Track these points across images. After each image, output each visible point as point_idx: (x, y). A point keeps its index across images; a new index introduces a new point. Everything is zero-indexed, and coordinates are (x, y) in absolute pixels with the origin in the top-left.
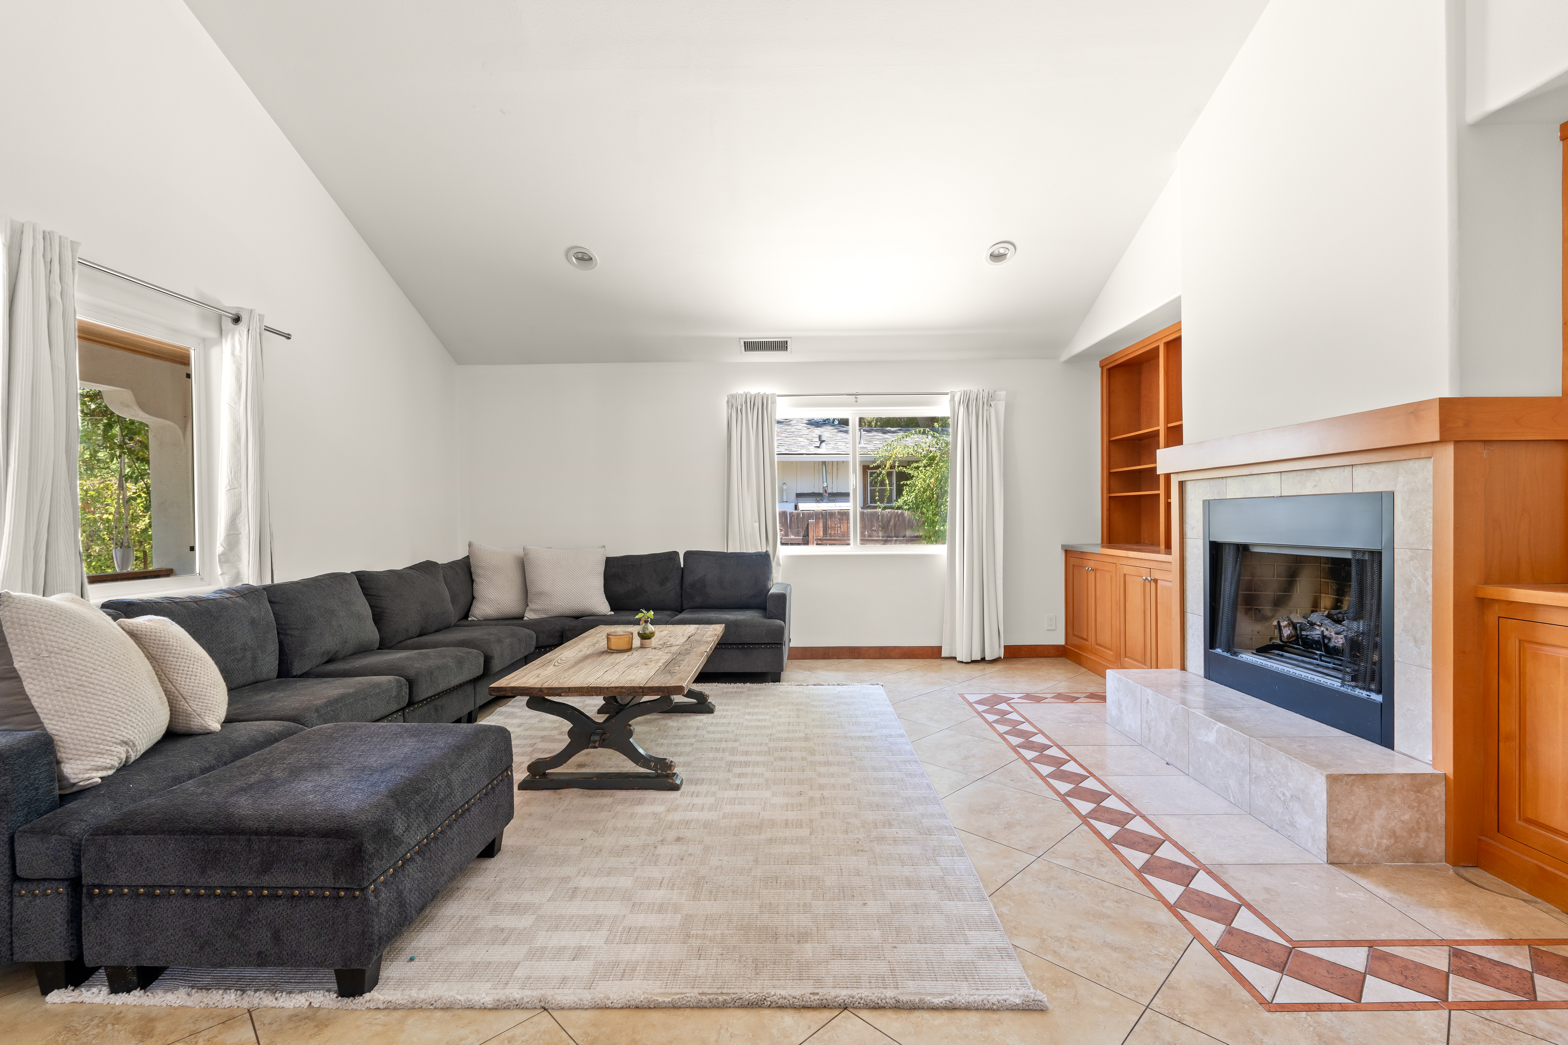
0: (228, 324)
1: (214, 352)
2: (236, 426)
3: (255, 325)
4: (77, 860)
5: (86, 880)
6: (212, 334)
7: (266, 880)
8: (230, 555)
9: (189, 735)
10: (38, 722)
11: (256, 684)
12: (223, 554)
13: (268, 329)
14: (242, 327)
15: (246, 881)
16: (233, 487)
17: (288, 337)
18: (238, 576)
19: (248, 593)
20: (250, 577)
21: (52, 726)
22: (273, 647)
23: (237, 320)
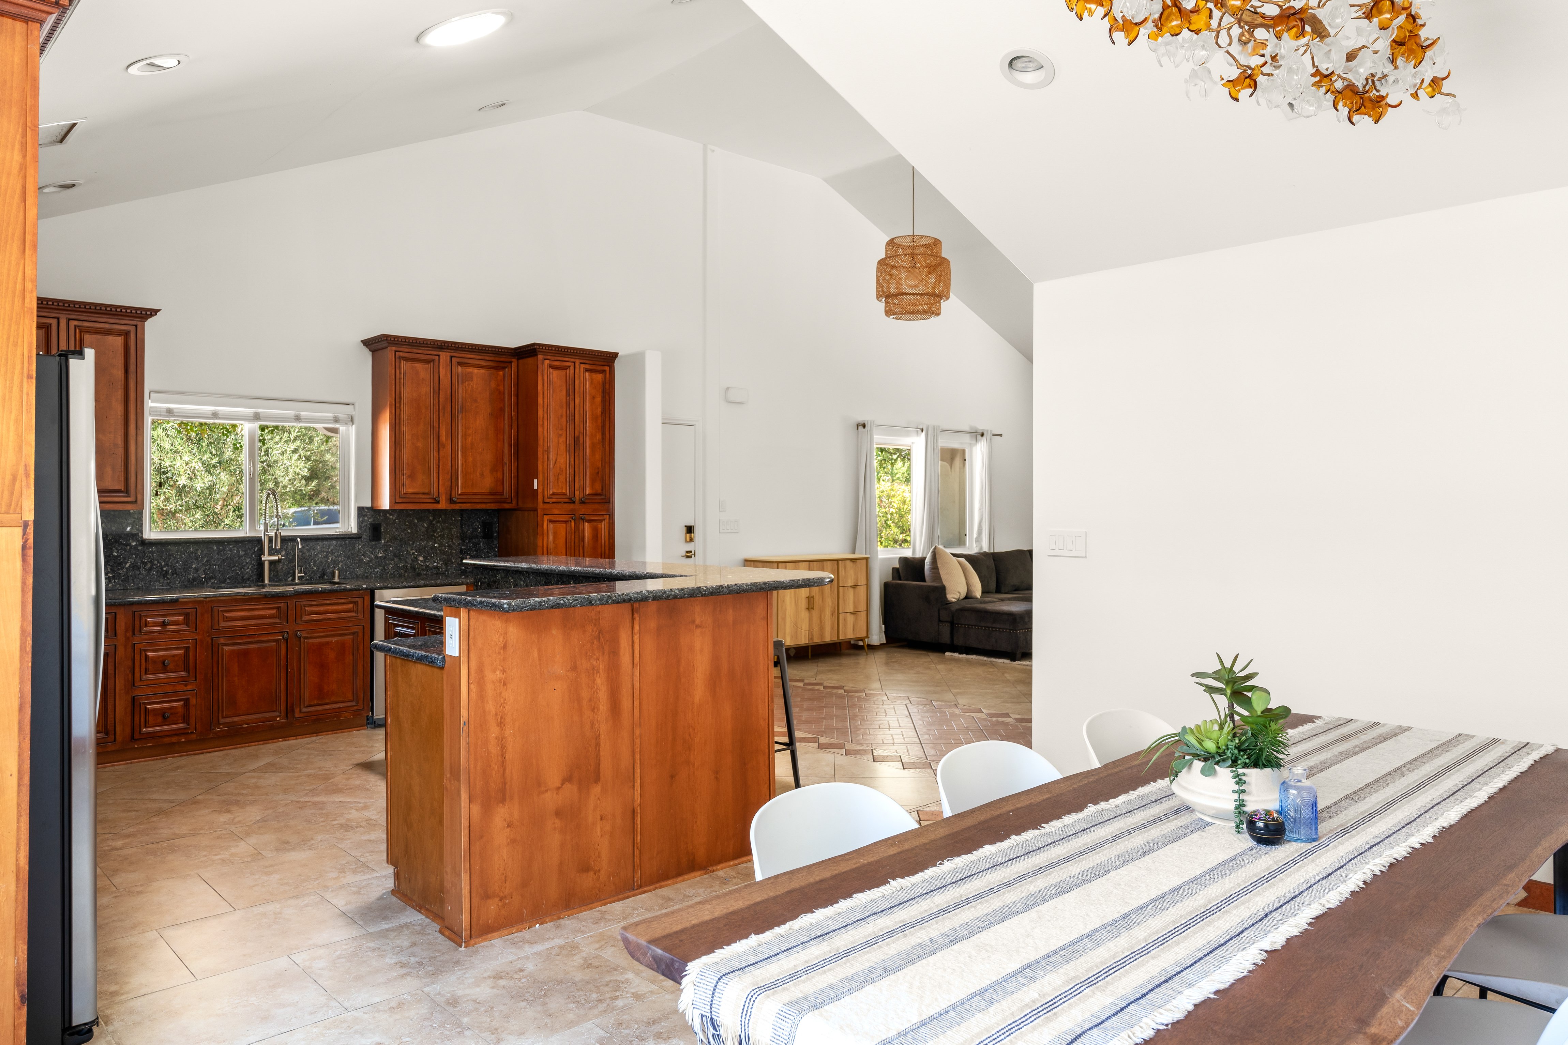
0: (979, 437)
1: (974, 449)
2: (982, 482)
3: (989, 435)
4: (953, 617)
5: (955, 622)
6: (974, 442)
7: (994, 625)
8: (978, 540)
9: (971, 598)
10: (941, 582)
11: (988, 592)
12: (976, 538)
13: (994, 435)
14: (984, 438)
15: (989, 625)
16: (981, 508)
17: (1001, 435)
18: (981, 548)
19: (986, 554)
20: (985, 549)
21: (945, 583)
22: (994, 579)
23: (982, 435)
